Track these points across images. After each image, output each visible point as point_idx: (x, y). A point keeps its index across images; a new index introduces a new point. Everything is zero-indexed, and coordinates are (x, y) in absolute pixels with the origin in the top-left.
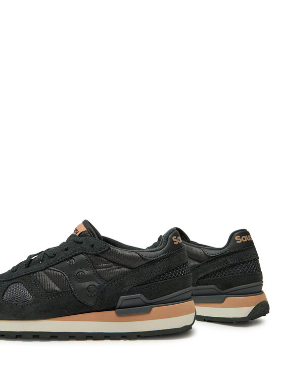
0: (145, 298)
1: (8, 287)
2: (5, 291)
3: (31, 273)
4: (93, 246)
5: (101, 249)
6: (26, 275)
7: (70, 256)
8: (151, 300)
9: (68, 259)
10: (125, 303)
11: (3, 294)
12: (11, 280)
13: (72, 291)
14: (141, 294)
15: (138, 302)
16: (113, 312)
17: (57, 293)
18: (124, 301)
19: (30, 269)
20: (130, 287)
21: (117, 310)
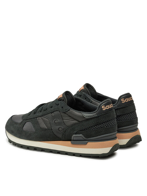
0: (84, 137)
1: (25, 123)
2: (24, 125)
3: (35, 117)
4: (63, 108)
5: (66, 110)
6: (33, 118)
7: (52, 111)
8: (87, 138)
9: (52, 113)
10: (75, 139)
11: (23, 127)
12: (27, 120)
13: (52, 129)
14: (83, 135)
15: (81, 138)
16: (70, 142)
17: (45, 130)
18: (74, 138)
19: (35, 115)
20: (77, 131)
21: (72, 141)
